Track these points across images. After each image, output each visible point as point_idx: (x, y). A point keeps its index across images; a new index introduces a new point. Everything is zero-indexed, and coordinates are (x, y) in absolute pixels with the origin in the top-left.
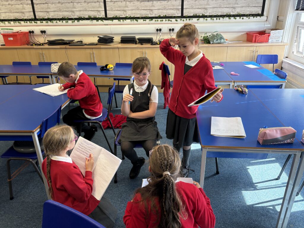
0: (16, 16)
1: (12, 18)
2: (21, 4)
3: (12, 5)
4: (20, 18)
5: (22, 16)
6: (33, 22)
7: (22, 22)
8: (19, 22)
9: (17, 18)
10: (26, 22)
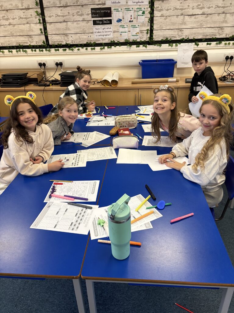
0: (20, 42)
1: (14, 45)
2: (28, 23)
3: (14, 25)
4: (26, 45)
5: (28, 42)
6: (44, 50)
7: (29, 50)
8: (25, 50)
9: (21, 44)
10: (34, 49)
